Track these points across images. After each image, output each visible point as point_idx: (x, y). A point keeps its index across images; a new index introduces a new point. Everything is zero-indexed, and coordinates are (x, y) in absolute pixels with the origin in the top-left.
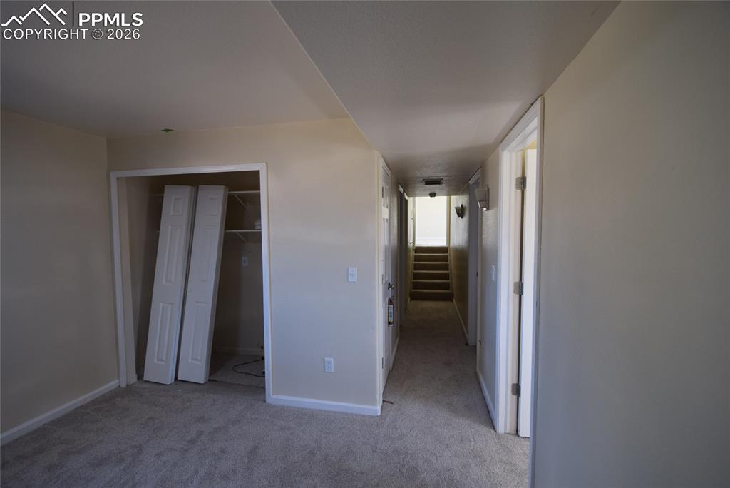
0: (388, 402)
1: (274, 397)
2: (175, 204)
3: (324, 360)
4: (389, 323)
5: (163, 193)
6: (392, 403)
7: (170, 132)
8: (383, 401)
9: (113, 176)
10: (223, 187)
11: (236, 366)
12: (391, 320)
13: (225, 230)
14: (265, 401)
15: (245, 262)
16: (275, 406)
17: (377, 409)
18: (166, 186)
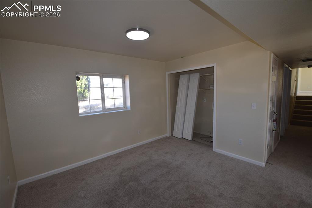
0: (269, 163)
1: (216, 149)
2: (183, 81)
3: (238, 140)
4: (273, 130)
5: (179, 77)
6: (271, 164)
7: (183, 58)
8: (267, 162)
9: (167, 73)
10: (199, 74)
11: (201, 137)
12: (274, 129)
13: (199, 89)
14: (213, 150)
15: (205, 101)
16: (217, 153)
17: (263, 164)
18: (180, 75)
